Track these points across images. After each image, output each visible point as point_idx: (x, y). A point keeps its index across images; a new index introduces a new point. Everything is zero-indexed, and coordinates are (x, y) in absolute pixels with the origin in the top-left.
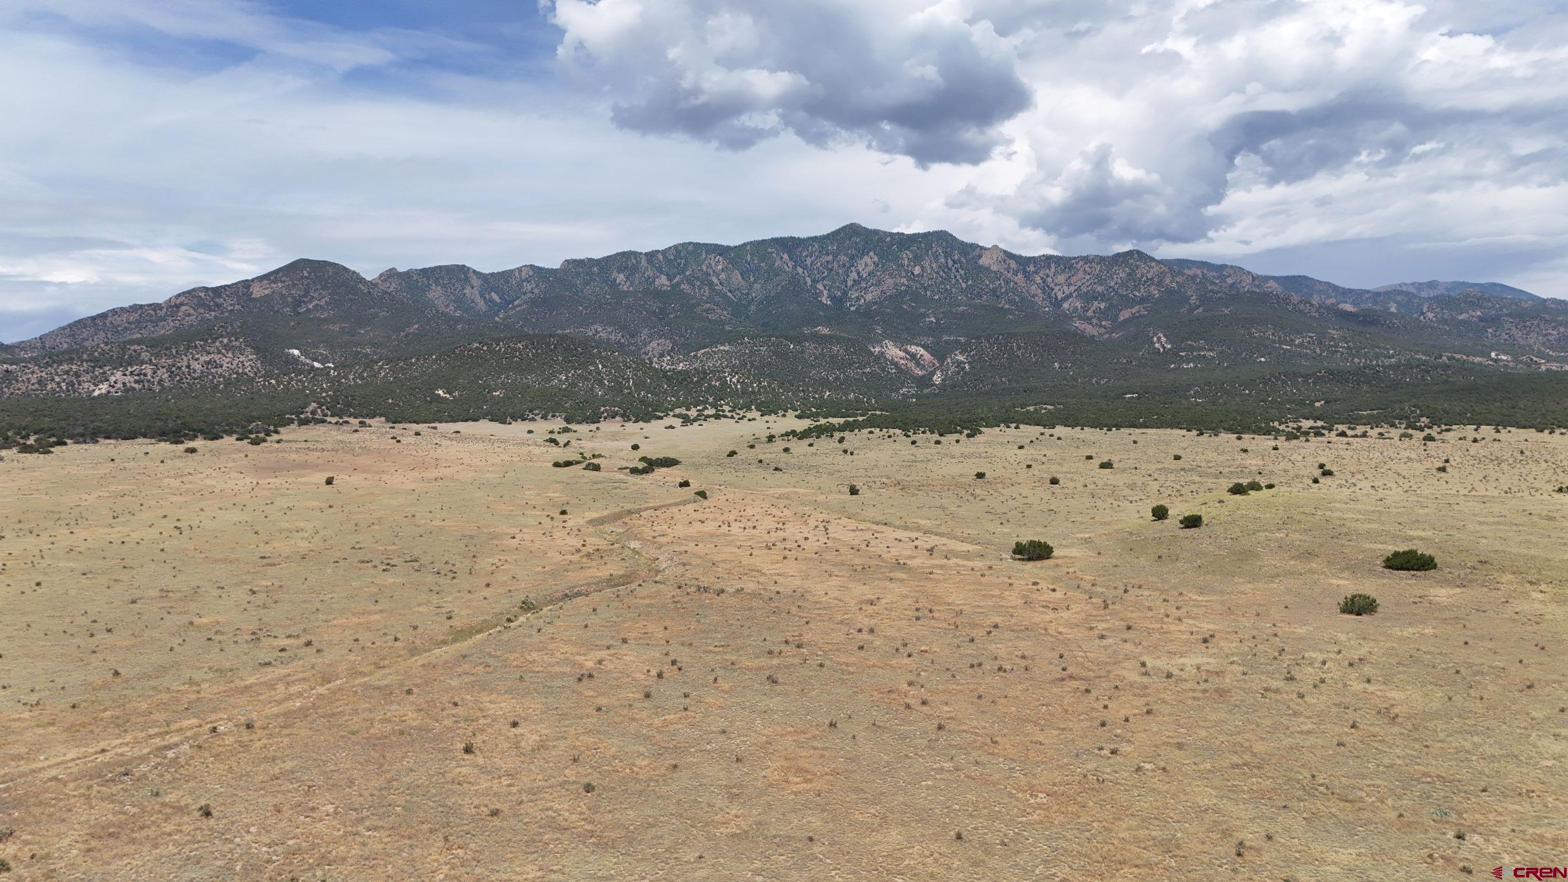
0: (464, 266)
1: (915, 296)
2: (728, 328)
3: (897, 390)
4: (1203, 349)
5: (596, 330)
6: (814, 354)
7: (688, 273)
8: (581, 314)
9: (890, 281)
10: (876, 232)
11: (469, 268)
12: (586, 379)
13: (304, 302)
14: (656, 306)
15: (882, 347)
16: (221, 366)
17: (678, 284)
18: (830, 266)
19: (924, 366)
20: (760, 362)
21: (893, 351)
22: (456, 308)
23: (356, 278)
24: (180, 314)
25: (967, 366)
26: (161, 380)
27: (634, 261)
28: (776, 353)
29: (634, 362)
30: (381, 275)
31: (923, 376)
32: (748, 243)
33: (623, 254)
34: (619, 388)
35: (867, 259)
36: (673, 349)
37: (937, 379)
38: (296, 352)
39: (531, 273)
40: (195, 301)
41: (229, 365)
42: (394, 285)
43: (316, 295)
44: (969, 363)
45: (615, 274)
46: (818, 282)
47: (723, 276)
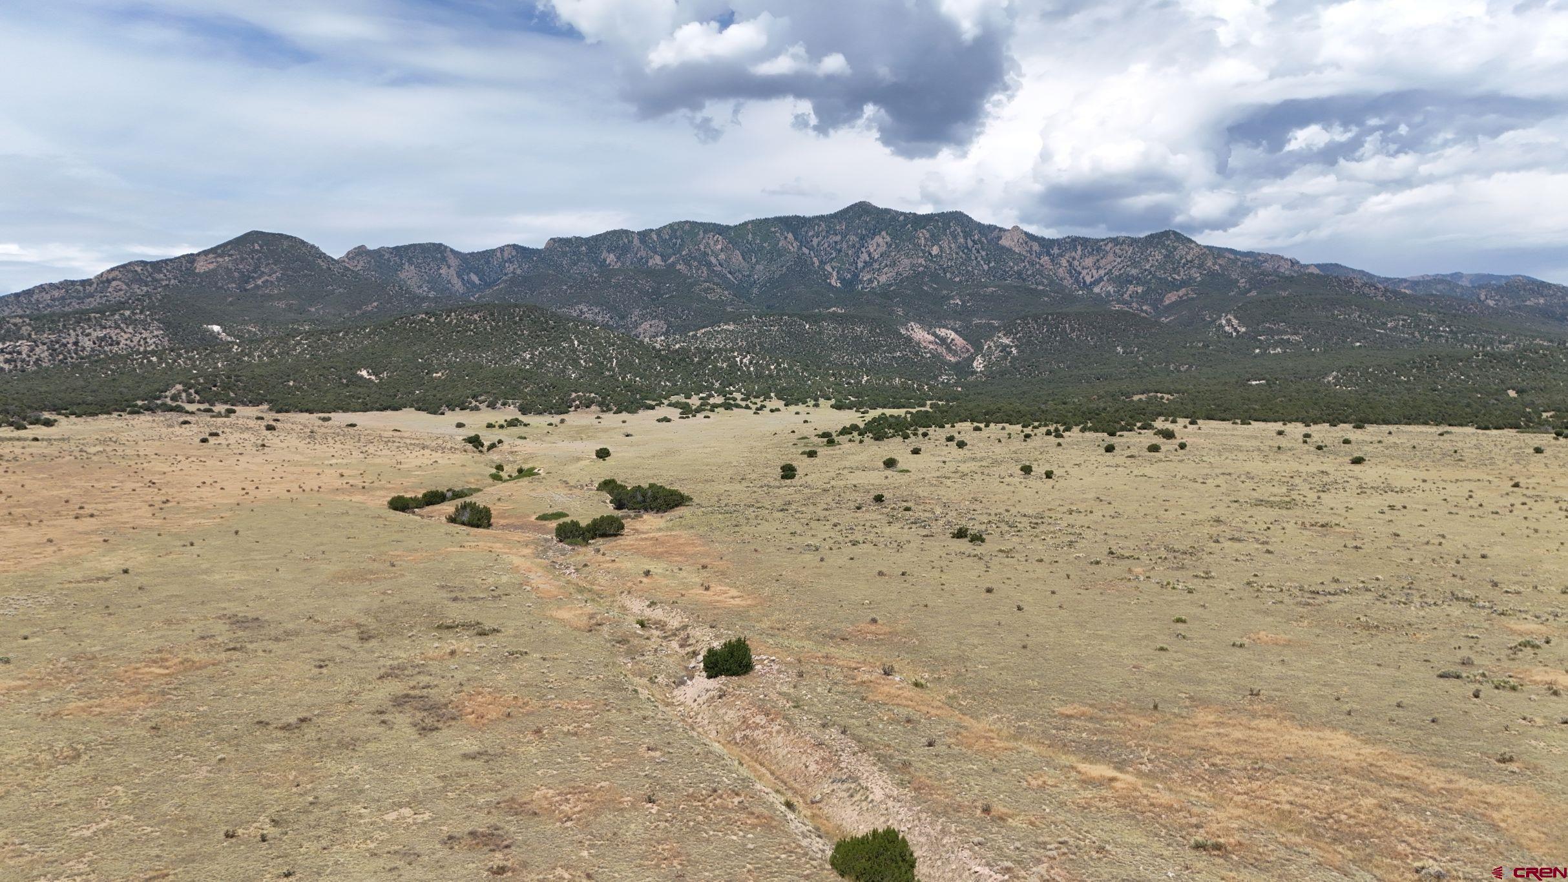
0: (441, 245)
1: (935, 277)
2: (729, 309)
3: (935, 378)
4: (1286, 333)
5: (581, 311)
6: (834, 335)
7: (684, 253)
8: (565, 293)
9: (906, 262)
10: (887, 211)
11: (446, 247)
12: (557, 358)
13: (253, 277)
14: (648, 285)
15: (907, 329)
16: (118, 343)
17: (673, 264)
18: (838, 247)
19: (956, 351)
20: (771, 343)
21: (920, 334)
22: (430, 289)
23: (316, 253)
24: (110, 290)
25: (1014, 351)
26: (37, 360)
27: (626, 241)
28: (789, 334)
29: (619, 338)
30: (348, 253)
31: (958, 363)
32: (749, 222)
33: (615, 232)
34: (598, 369)
35: (878, 239)
36: (668, 331)
37: (978, 364)
38: (216, 328)
39: (514, 253)
40: (130, 275)
41: (128, 342)
42: (361, 263)
43: (266, 271)
44: (1016, 346)
45: (604, 254)
46: (825, 263)
47: (722, 256)
